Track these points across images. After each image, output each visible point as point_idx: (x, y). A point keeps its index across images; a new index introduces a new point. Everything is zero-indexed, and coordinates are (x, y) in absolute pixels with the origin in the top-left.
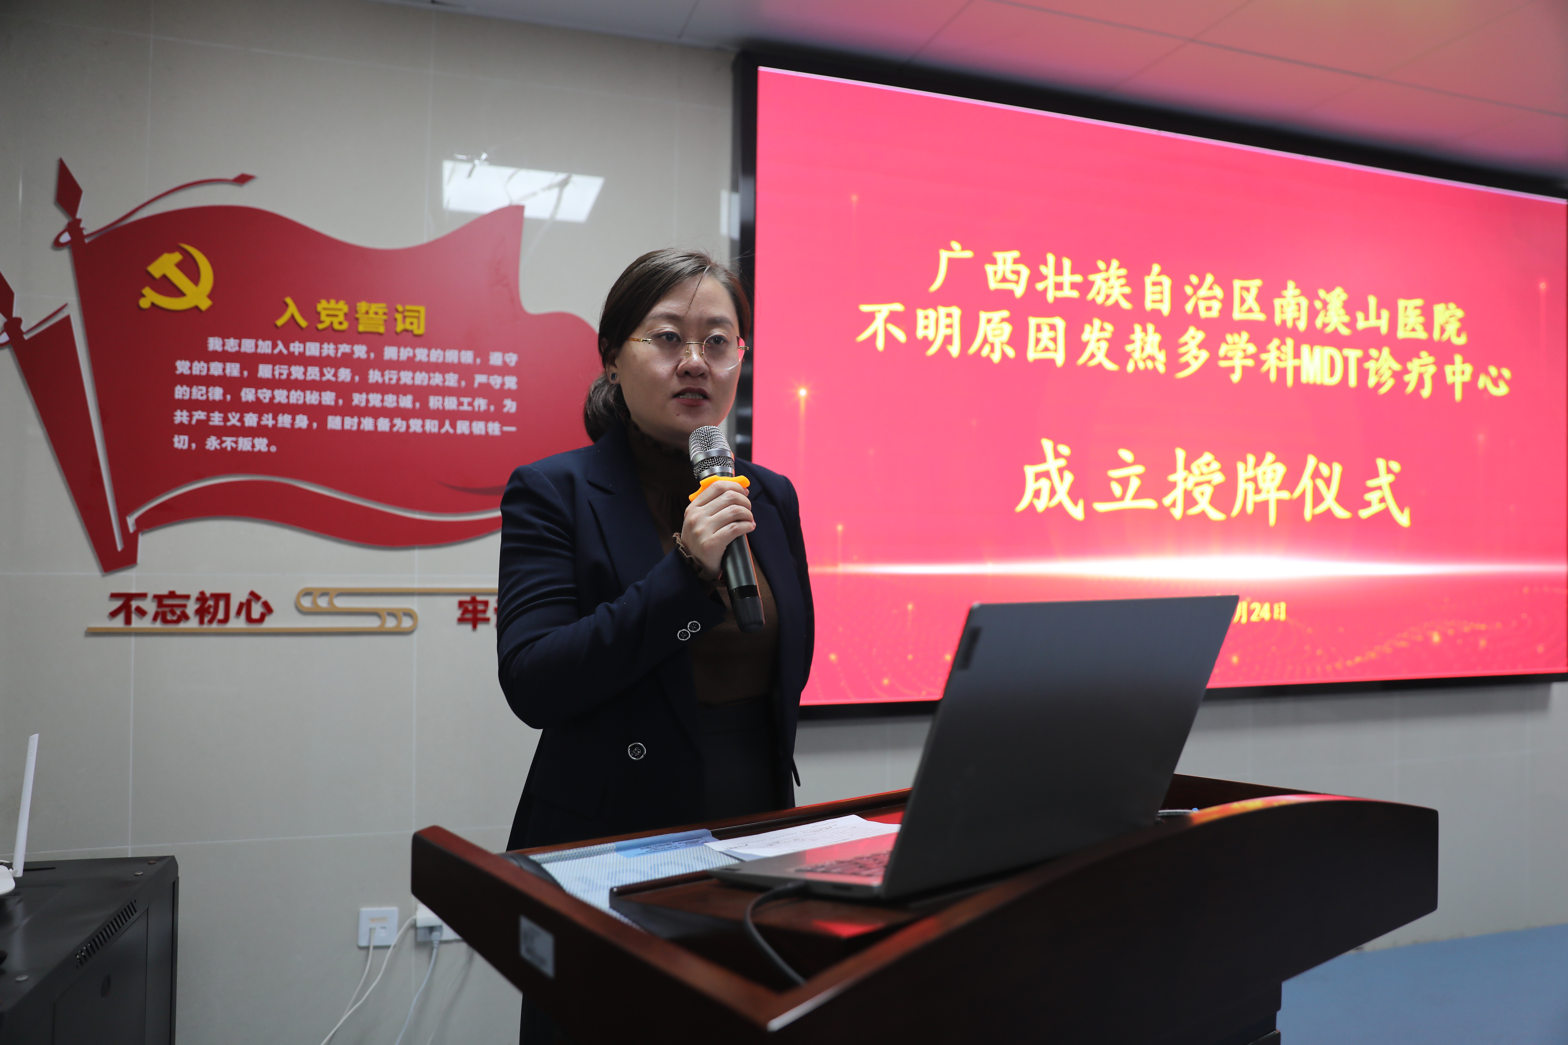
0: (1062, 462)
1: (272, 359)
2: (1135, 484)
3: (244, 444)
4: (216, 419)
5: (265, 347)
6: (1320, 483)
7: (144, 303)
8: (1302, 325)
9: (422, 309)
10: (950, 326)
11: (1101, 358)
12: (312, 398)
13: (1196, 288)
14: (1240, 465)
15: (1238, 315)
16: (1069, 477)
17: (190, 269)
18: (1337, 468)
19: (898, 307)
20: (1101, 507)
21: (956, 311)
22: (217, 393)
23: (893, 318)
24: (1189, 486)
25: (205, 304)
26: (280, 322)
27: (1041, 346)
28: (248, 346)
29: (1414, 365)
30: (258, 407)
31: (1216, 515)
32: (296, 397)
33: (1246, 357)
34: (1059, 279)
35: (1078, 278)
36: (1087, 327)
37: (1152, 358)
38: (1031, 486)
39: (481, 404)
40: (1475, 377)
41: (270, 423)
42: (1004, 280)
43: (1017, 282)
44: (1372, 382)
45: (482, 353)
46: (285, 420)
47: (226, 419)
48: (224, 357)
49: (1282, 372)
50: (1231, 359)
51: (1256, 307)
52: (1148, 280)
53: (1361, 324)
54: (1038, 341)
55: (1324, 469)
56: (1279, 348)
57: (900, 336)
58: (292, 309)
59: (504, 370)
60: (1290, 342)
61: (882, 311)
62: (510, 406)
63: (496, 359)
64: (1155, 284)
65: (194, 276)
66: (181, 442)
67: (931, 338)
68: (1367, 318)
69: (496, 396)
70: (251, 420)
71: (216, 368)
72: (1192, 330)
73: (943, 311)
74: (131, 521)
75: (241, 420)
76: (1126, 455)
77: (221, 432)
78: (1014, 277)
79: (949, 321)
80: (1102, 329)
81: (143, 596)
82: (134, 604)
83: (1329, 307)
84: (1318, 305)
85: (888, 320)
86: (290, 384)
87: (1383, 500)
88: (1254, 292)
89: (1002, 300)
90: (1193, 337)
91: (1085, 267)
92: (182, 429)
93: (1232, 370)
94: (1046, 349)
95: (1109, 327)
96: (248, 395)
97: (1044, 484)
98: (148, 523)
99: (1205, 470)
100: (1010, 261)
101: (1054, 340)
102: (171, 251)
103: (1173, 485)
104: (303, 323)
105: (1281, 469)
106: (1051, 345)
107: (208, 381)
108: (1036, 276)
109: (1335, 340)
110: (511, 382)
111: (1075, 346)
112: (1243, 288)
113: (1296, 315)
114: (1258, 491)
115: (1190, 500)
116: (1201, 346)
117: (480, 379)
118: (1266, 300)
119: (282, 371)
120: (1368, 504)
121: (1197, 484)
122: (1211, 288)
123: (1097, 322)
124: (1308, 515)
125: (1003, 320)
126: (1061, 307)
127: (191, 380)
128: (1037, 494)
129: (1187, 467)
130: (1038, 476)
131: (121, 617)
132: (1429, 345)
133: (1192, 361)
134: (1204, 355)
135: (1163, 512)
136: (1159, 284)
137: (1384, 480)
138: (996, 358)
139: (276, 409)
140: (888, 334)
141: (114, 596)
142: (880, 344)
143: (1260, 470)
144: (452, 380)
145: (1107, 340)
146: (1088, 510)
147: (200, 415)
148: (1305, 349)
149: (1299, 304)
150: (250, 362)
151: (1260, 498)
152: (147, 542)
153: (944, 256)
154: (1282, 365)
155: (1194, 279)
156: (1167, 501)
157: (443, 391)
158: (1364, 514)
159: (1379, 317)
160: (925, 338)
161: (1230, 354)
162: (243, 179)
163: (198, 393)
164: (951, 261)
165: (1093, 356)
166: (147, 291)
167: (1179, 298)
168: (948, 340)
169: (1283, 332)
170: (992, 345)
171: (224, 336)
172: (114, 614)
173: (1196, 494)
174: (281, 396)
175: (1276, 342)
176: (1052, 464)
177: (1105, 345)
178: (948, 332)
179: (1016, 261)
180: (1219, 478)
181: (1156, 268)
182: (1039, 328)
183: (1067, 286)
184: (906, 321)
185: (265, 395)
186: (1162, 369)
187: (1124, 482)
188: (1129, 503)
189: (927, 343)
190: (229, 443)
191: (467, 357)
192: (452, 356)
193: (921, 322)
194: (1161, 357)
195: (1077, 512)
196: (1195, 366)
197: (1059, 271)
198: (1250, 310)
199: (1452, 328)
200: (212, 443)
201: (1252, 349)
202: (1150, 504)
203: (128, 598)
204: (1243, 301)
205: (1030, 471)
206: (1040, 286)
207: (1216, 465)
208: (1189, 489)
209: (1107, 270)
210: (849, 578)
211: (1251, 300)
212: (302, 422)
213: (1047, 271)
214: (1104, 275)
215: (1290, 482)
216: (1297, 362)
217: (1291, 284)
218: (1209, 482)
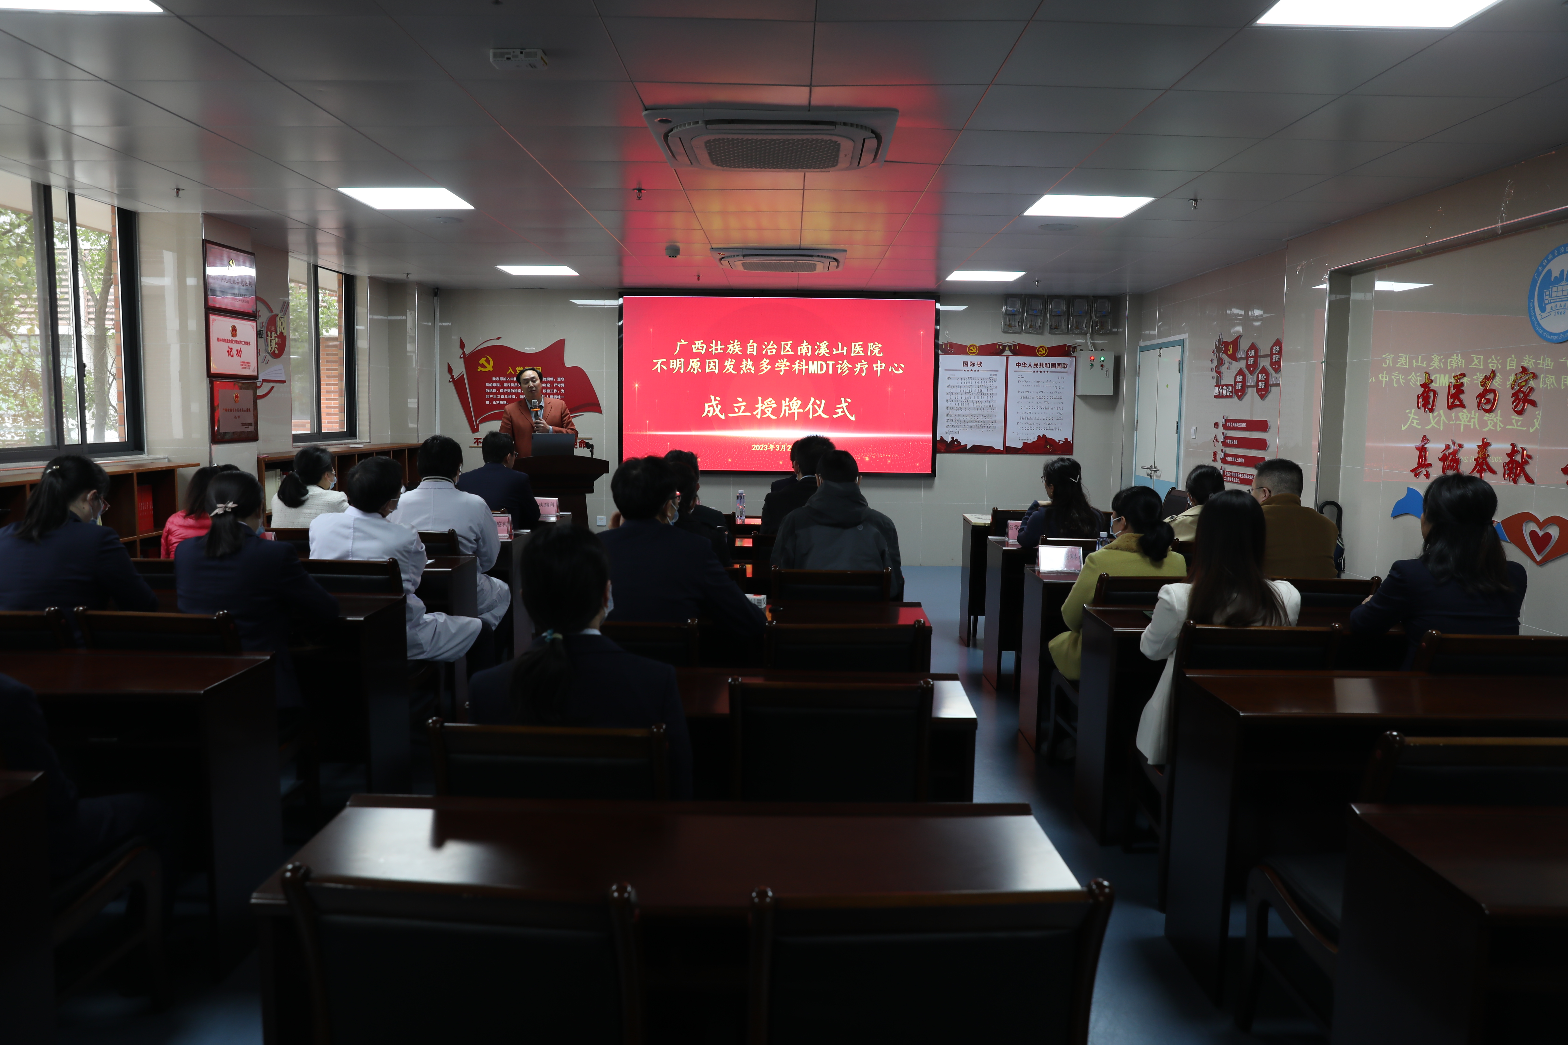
0: (717, 402)
1: (507, 382)
2: (743, 408)
3: (501, 403)
4: (495, 396)
5: (505, 379)
6: (816, 406)
7: (479, 370)
8: (809, 355)
9: (541, 368)
10: (681, 364)
11: (731, 370)
12: (516, 391)
13: (766, 346)
14: (783, 402)
15: (782, 353)
16: (719, 406)
17: (488, 361)
18: (823, 402)
19: (664, 360)
20: (731, 415)
21: (682, 360)
22: (495, 391)
23: (663, 363)
24: (763, 408)
25: (491, 369)
26: (508, 373)
27: (710, 368)
28: (501, 379)
29: (859, 366)
30: (504, 394)
31: (773, 417)
32: (512, 391)
33: (786, 366)
34: (716, 347)
35: (723, 347)
36: (726, 361)
37: (750, 369)
38: (707, 409)
39: (556, 391)
40: (887, 368)
41: (507, 397)
42: (698, 349)
43: (702, 350)
44: (839, 371)
45: (556, 378)
46: (510, 397)
47: (497, 397)
48: (496, 382)
49: (800, 371)
50: (780, 367)
51: (790, 350)
52: (748, 345)
53: (835, 352)
54: (709, 366)
55: (818, 402)
56: (799, 363)
57: (665, 368)
58: (511, 370)
59: (561, 382)
60: (804, 361)
61: (660, 361)
62: (563, 391)
63: (559, 379)
64: (750, 346)
65: (489, 363)
66: (487, 402)
67: (675, 368)
68: (837, 350)
69: (559, 389)
70: (502, 397)
71: (494, 385)
72: (765, 360)
73: (678, 360)
74: (478, 421)
75: (500, 397)
76: (740, 399)
77: (496, 400)
78: (702, 348)
79: (680, 363)
80: (731, 361)
81: (481, 439)
82: (479, 441)
83: (821, 348)
84: (816, 347)
85: (661, 364)
86: (511, 388)
87: (843, 411)
88: (789, 345)
89: (698, 355)
90: (765, 361)
91: (726, 343)
92: (488, 399)
93: (781, 371)
94: (712, 369)
95: (734, 361)
96: (502, 391)
97: (711, 409)
98: (482, 421)
99: (769, 403)
100: (700, 343)
101: (715, 366)
102: (484, 357)
103: (758, 408)
104: (513, 373)
105: (800, 402)
106: (714, 368)
107: (493, 388)
108: (709, 347)
109: (824, 358)
110: (563, 385)
111: (722, 367)
112: (784, 344)
113: (807, 351)
114: (790, 409)
115: (763, 412)
116: (767, 364)
117: (555, 384)
118: (794, 348)
119: (509, 385)
120: (838, 413)
121: (766, 408)
122: (772, 345)
123: (730, 360)
124: (811, 417)
125: (697, 361)
126: (717, 356)
127: (489, 388)
128: (709, 412)
129: (763, 402)
130: (709, 407)
131: (476, 443)
132: (866, 358)
133: (765, 369)
134: (769, 367)
135: (755, 416)
136: (753, 346)
137: (844, 405)
138: (695, 372)
139: (508, 394)
140: (661, 367)
141: (475, 439)
142: (659, 371)
143: (791, 403)
144: (548, 385)
145: (733, 364)
146: (726, 416)
147: (491, 396)
148: (810, 363)
149: (808, 348)
150: (502, 383)
151: (790, 412)
152: (481, 426)
153: (679, 344)
154: (800, 368)
155: (766, 343)
156: (755, 413)
157: (546, 388)
158: (835, 416)
159: (842, 349)
160: (673, 368)
161: (779, 366)
162: (499, 338)
163: (491, 391)
164: (680, 345)
165: (728, 370)
166: (479, 367)
167: (760, 349)
168: (680, 368)
169: (801, 357)
170: (694, 369)
171: (496, 377)
172: (475, 443)
173: (766, 410)
174: (509, 391)
175: (798, 361)
176: (714, 403)
177: (732, 366)
178: (680, 366)
179: (702, 343)
180: (775, 406)
181: (752, 341)
182: (709, 363)
183: (719, 349)
184: (667, 364)
185: (505, 391)
186: (753, 372)
187: (739, 408)
188: (740, 414)
189: (674, 369)
190: (498, 402)
191: (552, 379)
192: (548, 379)
193: (671, 364)
194: (753, 369)
195: (723, 417)
196: (766, 370)
197: (716, 345)
198: (788, 351)
199: (876, 351)
200: (494, 403)
201: (788, 364)
202: (749, 414)
203: (478, 439)
204: (785, 348)
205: (706, 405)
206: (710, 350)
207: (773, 402)
208: (763, 409)
209: (733, 343)
210: (650, 435)
211: (788, 348)
212: (514, 397)
213: (713, 345)
214: (733, 345)
215: (804, 406)
216: (807, 367)
217: (805, 341)
218: (771, 407)
